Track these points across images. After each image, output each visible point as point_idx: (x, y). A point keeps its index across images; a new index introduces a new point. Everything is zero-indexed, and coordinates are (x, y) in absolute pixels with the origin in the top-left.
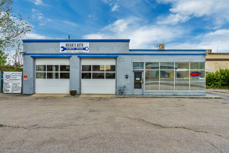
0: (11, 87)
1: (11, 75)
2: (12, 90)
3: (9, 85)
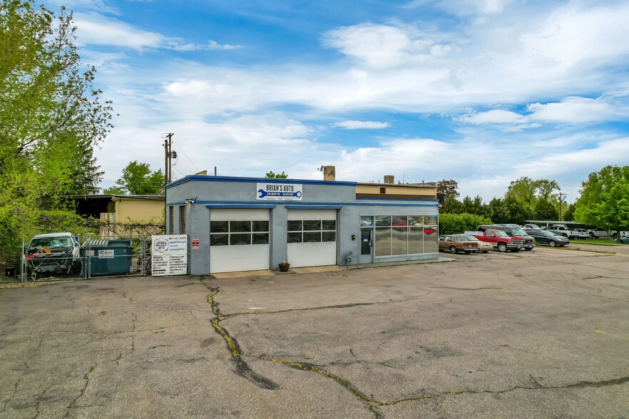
0: (168, 264)
1: (167, 241)
2: (171, 270)
3: (163, 261)
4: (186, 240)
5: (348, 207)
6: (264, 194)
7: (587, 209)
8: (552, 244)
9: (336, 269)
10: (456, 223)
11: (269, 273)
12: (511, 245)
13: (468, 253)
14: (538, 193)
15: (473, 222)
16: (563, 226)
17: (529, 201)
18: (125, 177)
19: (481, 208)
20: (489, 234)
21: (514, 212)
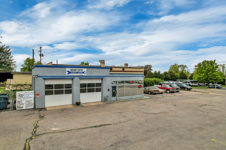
0: (25, 104)
1: (24, 94)
2: (26, 107)
3: (22, 103)
4: (33, 93)
5: (106, 77)
6: (69, 73)
7: (198, 76)
8: (186, 89)
9: (101, 103)
10: (151, 82)
11: (72, 106)
12: (171, 90)
13: (155, 94)
14: (180, 69)
15: (157, 81)
16: (189, 82)
17: (177, 72)
18: (25, 64)
19: (160, 75)
20: (163, 86)
21: (172, 76)
